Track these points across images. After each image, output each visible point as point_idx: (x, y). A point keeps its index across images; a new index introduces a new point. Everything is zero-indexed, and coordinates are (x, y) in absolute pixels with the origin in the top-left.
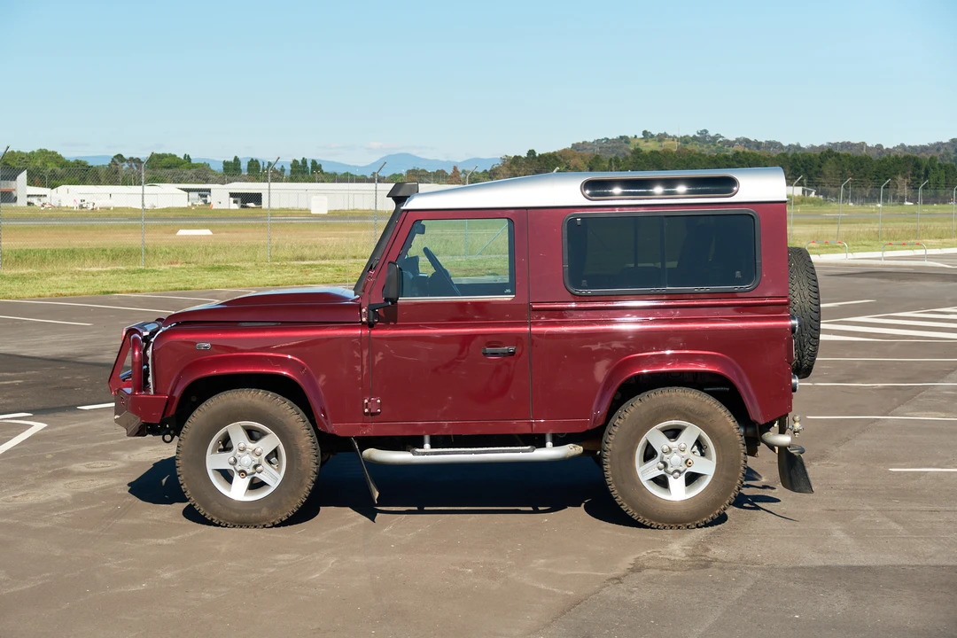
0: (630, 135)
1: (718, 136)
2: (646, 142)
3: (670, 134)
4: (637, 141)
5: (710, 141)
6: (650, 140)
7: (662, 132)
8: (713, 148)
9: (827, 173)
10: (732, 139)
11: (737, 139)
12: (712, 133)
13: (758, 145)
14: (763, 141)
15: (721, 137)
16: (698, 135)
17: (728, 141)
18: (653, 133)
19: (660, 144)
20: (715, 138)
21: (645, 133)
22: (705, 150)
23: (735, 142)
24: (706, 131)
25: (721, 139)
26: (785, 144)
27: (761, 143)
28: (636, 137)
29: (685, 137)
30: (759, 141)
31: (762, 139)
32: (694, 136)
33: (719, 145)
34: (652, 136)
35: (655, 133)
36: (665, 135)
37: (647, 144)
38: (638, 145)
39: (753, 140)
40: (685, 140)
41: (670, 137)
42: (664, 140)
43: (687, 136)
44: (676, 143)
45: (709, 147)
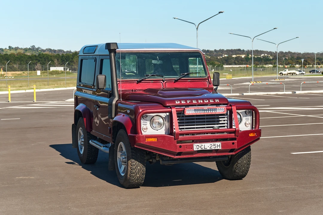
0: (4, 48)
1: (39, 48)
2: (10, 50)
3: (20, 47)
4: (6, 50)
5: (36, 50)
6: (12, 50)
7: (17, 47)
8: (38, 53)
9: (75, 61)
10: (44, 49)
11: (47, 49)
12: (37, 47)
13: (55, 51)
14: (57, 50)
15: (40, 48)
16: (31, 48)
17: (43, 50)
18: (13, 47)
19: (16, 51)
20: (38, 49)
21: (10, 47)
22: (34, 53)
23: (46, 50)
24: (34, 46)
25: (40, 49)
26: (65, 51)
27: (56, 50)
28: (6, 48)
29: (26, 48)
30: (55, 49)
31: (56, 49)
32: (30, 48)
33: (40, 51)
34: (13, 48)
35: (14, 47)
36: (18, 48)
37: (11, 51)
38: (7, 52)
39: (53, 49)
40: (26, 50)
41: (20, 48)
42: (17, 50)
43: (27, 48)
44: (22, 51)
45: (35, 52)
